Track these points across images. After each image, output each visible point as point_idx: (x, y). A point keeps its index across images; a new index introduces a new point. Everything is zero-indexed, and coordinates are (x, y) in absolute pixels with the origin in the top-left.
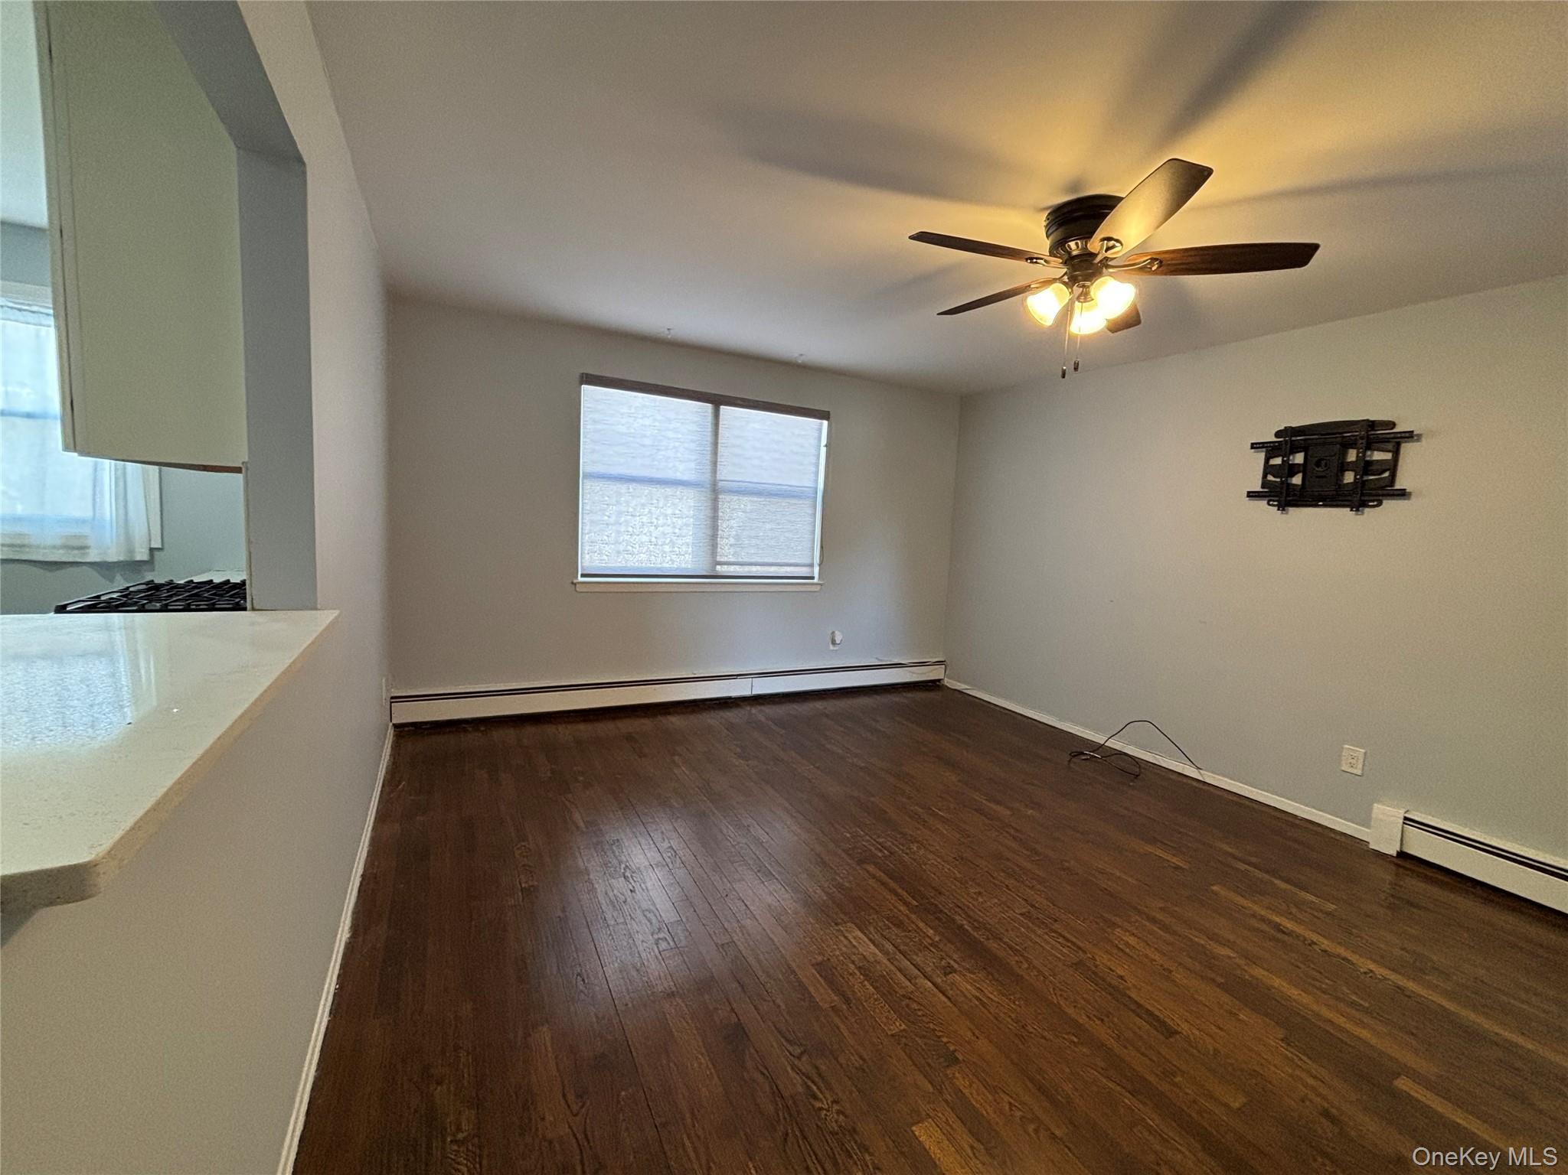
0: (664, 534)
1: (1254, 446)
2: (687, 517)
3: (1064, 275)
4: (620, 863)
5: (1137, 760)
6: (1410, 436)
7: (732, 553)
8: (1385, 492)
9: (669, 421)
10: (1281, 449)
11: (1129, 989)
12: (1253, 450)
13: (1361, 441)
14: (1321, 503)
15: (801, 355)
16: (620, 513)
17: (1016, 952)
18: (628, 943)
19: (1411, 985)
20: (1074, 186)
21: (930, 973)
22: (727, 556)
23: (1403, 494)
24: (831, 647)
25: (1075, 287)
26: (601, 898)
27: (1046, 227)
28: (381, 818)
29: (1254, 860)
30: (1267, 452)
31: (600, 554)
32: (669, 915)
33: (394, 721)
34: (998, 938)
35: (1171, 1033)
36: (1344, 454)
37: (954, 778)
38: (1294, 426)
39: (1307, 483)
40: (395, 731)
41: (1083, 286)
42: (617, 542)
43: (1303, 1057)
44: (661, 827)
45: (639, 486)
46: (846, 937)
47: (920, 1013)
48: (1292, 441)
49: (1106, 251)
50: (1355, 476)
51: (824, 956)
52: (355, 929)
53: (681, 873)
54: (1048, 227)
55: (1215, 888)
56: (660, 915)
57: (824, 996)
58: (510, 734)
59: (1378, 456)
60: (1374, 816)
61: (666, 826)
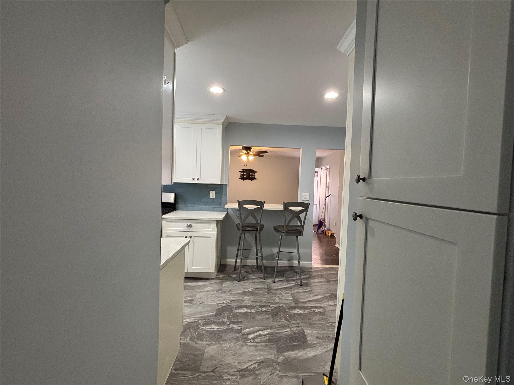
6: (256, 172)
10: (243, 172)
12: (239, 172)
13: (251, 172)
14: (248, 180)
23: (256, 179)
38: (244, 169)
39: (246, 177)
50: (251, 177)
59: (253, 174)
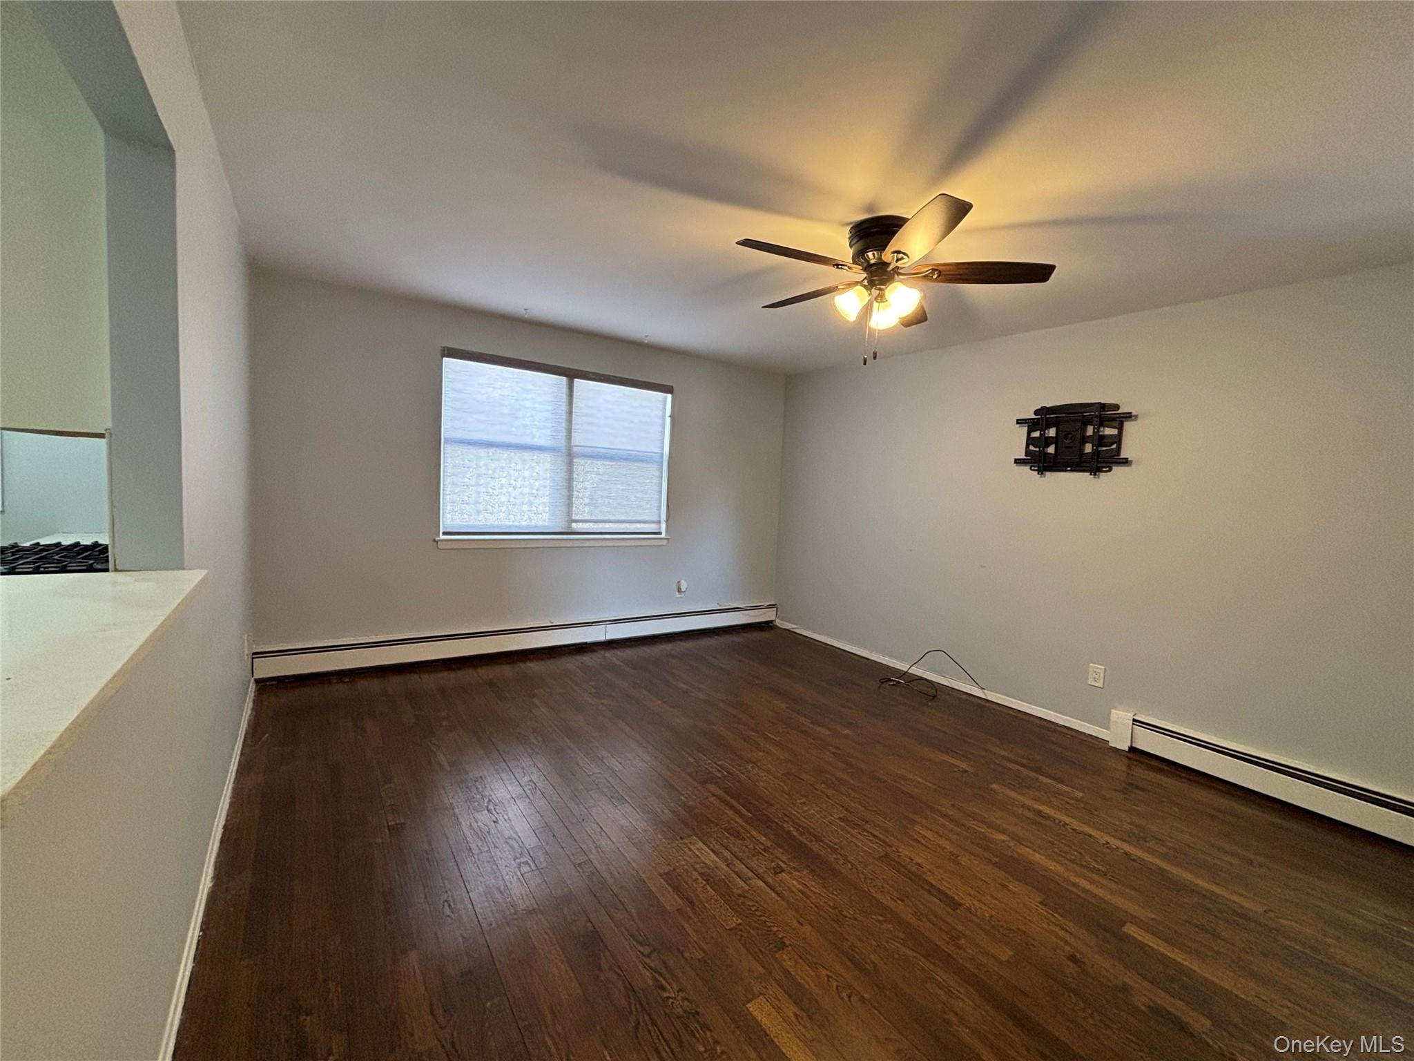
0: (522, 494)
1: (1019, 422)
2: (544, 479)
3: (864, 279)
4: (483, 797)
5: (936, 685)
6: (1129, 416)
7: (587, 511)
8: (1114, 460)
9: (528, 391)
10: (1039, 424)
11: (925, 873)
12: (1018, 425)
13: (1096, 419)
14: (1069, 469)
15: (647, 336)
16: (479, 476)
17: (834, 851)
18: (492, 870)
19: (1137, 852)
20: (870, 208)
21: (762, 875)
22: (581, 514)
23: (1126, 462)
24: (678, 595)
25: (873, 290)
26: (465, 829)
27: (849, 238)
28: (243, 770)
29: (1024, 761)
30: (1029, 427)
31: (462, 514)
32: (531, 841)
33: (256, 676)
34: (818, 839)
35: (956, 905)
36: (1085, 430)
37: (784, 706)
38: (1048, 406)
39: (1059, 451)
40: (257, 686)
41: (880, 289)
42: (477, 503)
43: (1055, 915)
44: (521, 764)
45: (498, 451)
46: (690, 850)
47: (753, 909)
48: (1046, 418)
49: (896, 262)
50: (1093, 448)
51: (671, 866)
52: (217, 877)
53: (541, 803)
54: (851, 239)
55: (994, 786)
56: (522, 842)
57: (670, 901)
58: (374, 685)
59: (1108, 431)
60: (1112, 719)
61: (527, 762)
